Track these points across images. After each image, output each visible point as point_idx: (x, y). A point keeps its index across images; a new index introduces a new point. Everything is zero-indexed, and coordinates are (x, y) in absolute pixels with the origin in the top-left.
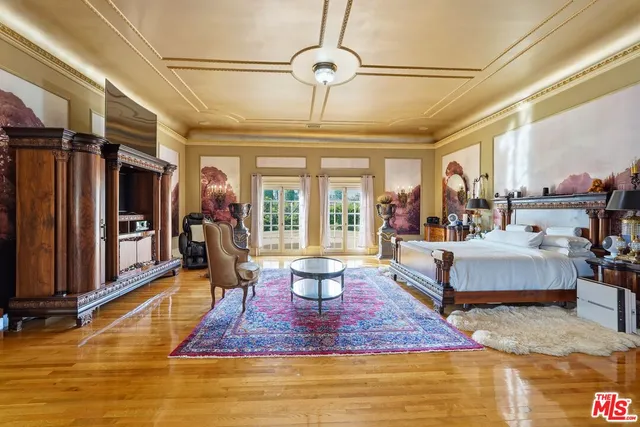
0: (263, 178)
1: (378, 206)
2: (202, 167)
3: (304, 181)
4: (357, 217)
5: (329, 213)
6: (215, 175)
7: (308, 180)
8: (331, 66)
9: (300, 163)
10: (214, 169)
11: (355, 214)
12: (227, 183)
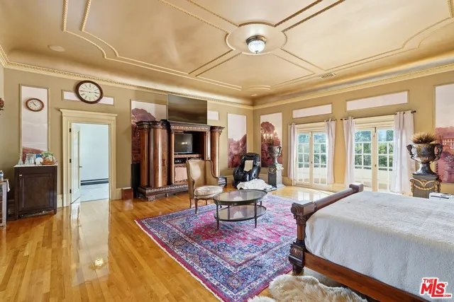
0: (296, 126)
1: (410, 147)
2: (261, 123)
3: (328, 125)
4: (391, 159)
5: (354, 154)
6: (268, 127)
7: (333, 124)
8: (257, 38)
9: (326, 110)
10: (267, 123)
11: (388, 155)
12: (274, 132)
